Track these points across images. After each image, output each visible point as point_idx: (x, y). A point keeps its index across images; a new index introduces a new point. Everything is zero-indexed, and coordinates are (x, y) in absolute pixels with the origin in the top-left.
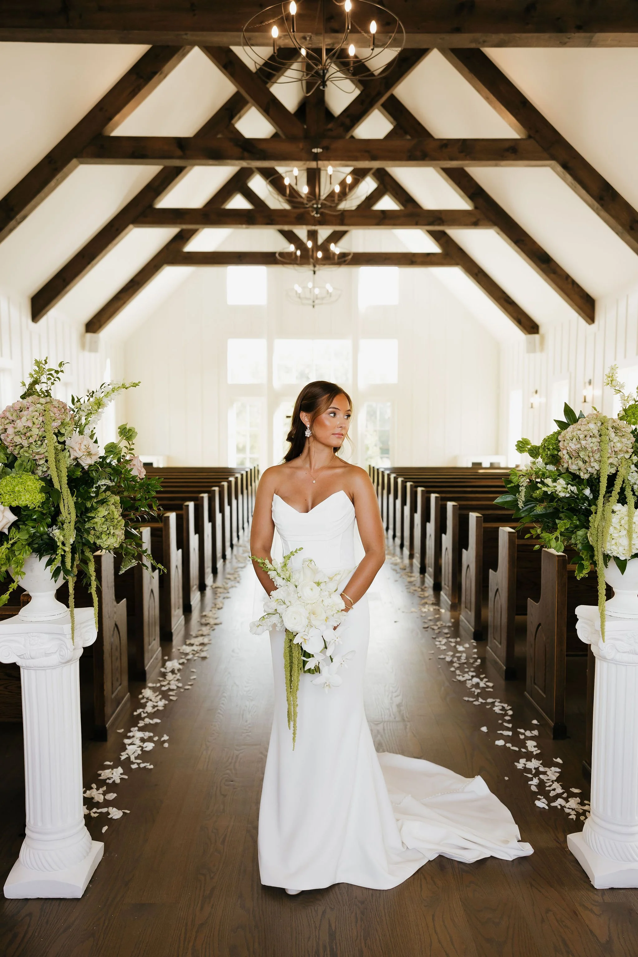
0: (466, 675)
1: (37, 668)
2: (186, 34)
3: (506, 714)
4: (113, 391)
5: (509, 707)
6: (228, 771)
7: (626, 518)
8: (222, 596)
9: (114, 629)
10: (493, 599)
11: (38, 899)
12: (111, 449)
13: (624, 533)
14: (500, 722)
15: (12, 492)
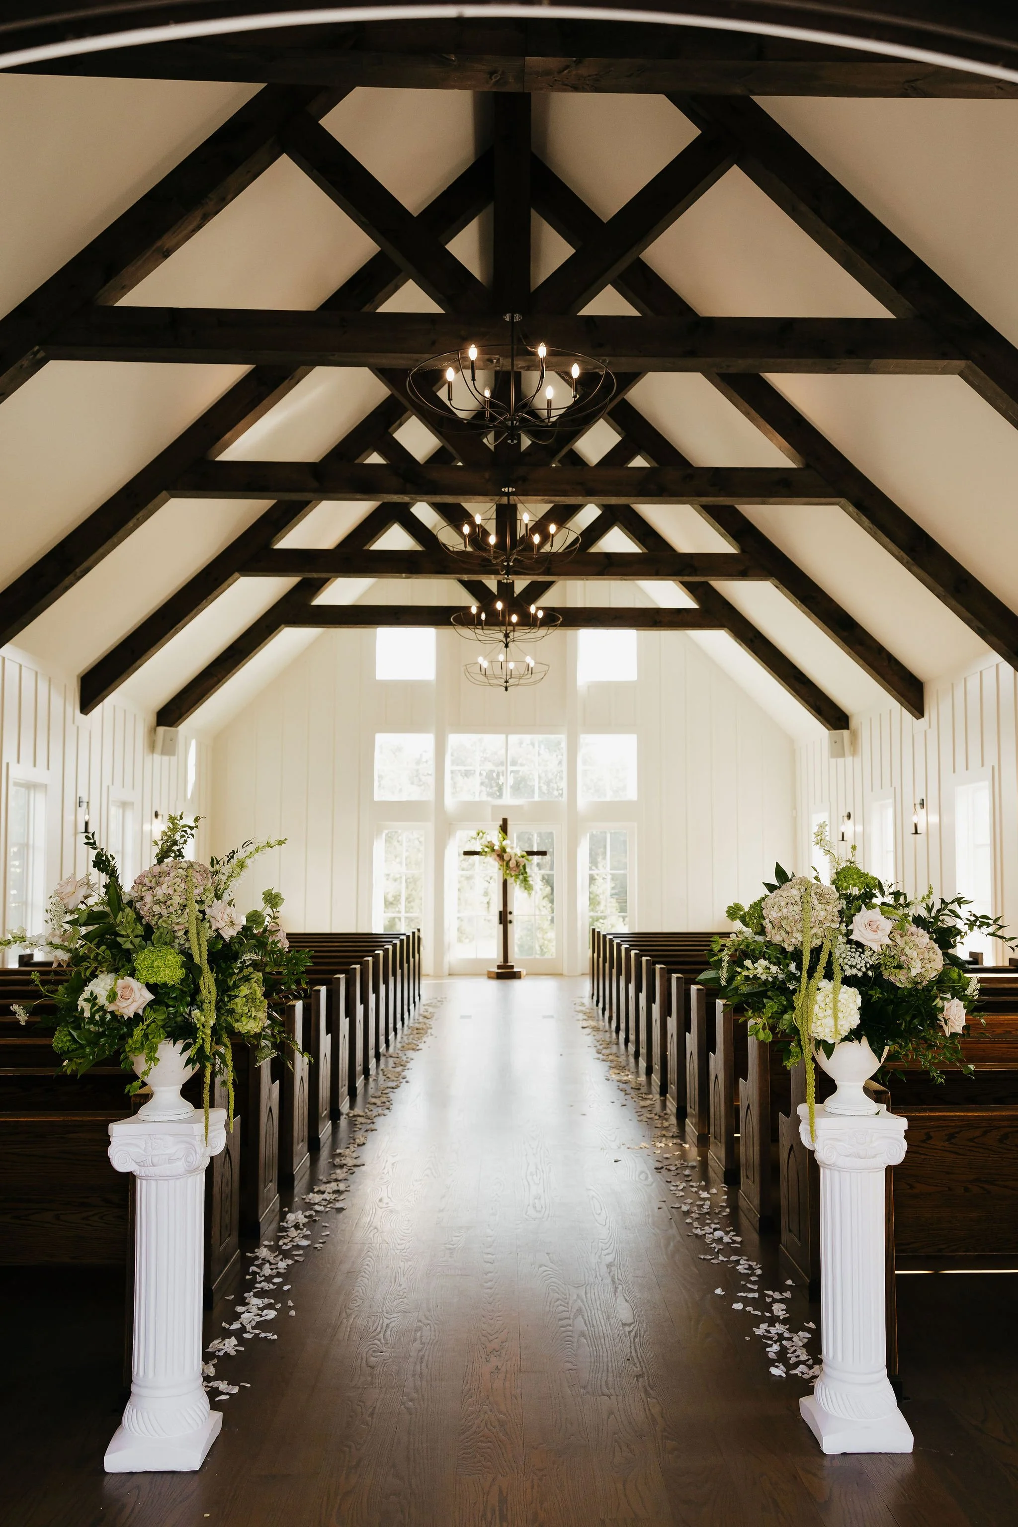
0: (706, 1228)
1: (158, 1178)
2: (333, 355)
3: (753, 1274)
4: (257, 850)
5: (759, 1266)
6: (376, 1342)
7: (831, 996)
8: (364, 1127)
9: (225, 1157)
10: (744, 1120)
11: (146, 1472)
12: (254, 918)
13: (829, 1012)
14: (743, 1283)
15: (150, 967)
